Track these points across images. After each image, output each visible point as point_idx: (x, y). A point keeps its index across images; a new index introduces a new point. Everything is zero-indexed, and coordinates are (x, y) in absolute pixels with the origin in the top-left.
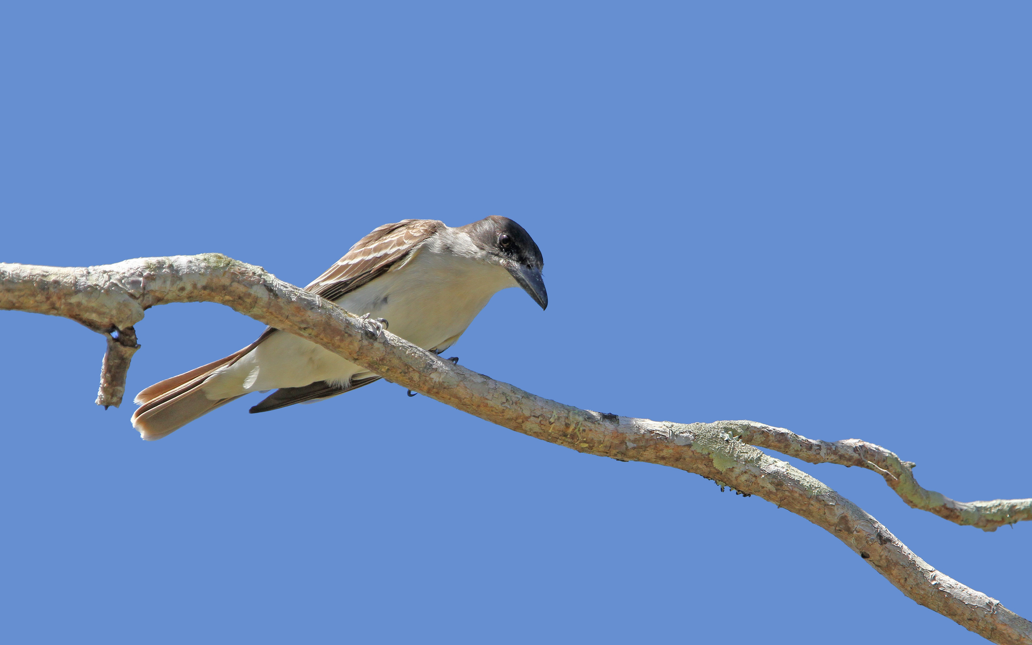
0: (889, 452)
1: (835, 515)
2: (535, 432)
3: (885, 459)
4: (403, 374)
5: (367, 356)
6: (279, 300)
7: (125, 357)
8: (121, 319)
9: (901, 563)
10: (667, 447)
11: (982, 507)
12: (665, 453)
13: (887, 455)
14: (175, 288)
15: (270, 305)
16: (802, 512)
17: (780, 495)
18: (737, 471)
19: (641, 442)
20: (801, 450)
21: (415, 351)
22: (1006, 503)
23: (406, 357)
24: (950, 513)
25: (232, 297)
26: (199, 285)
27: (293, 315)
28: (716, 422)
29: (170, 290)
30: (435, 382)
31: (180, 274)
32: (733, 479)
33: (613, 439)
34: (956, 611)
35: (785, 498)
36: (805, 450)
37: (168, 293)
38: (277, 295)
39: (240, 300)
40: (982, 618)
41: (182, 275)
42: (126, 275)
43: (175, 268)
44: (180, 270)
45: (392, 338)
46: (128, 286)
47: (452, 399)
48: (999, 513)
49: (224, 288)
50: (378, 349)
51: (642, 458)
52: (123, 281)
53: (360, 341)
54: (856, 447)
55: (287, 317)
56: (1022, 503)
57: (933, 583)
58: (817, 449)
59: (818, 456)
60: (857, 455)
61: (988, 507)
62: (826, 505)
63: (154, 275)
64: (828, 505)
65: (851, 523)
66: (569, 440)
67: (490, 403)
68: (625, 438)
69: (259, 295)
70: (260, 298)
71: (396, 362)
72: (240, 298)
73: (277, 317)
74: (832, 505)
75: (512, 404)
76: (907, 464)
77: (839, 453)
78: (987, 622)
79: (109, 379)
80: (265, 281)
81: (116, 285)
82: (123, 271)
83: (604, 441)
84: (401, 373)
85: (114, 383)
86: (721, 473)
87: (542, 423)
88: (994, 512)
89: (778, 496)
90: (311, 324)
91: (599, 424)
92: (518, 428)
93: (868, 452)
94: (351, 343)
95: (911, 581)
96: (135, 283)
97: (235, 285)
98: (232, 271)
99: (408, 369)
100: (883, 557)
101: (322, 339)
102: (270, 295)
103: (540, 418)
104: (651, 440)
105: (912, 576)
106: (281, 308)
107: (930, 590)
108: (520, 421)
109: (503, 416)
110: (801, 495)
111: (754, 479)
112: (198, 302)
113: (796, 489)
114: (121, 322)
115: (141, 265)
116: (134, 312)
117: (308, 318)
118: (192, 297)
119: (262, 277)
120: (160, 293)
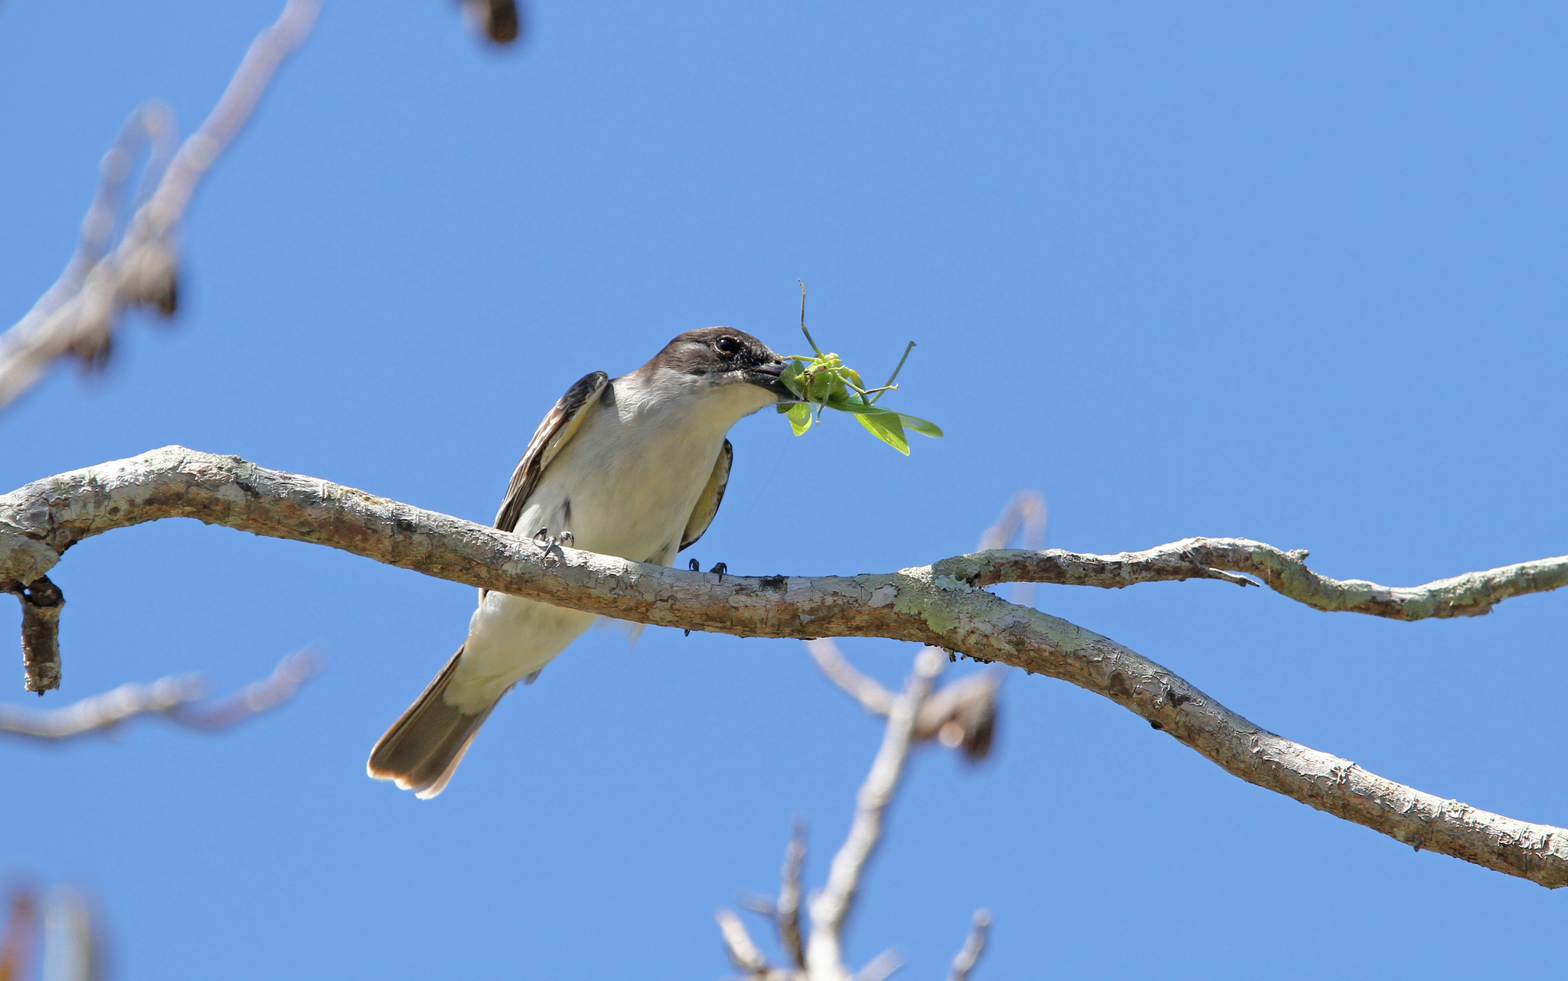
0: (1256, 543)
1: (1104, 674)
2: (669, 622)
3: (1249, 557)
4: (465, 572)
5: (407, 556)
6: (262, 500)
7: (45, 619)
8: (21, 572)
9: (1207, 730)
10: (859, 612)
11: (1441, 589)
12: (858, 621)
13: (1252, 549)
14: (102, 511)
15: (250, 509)
16: (1061, 675)
17: (1024, 657)
18: (962, 632)
19: (820, 612)
20: (1086, 576)
21: (477, 536)
22: (1478, 577)
23: (464, 547)
24: (1385, 607)
25: (194, 507)
26: (139, 501)
27: (286, 517)
28: (915, 568)
29: (95, 516)
30: (511, 575)
31: (107, 489)
32: (960, 643)
33: (780, 614)
34: (1291, 786)
35: (1033, 661)
36: (1093, 574)
37: (94, 520)
38: (258, 493)
39: (206, 510)
40: (1327, 792)
41: (111, 490)
42: (23, 507)
43: (99, 483)
44: (107, 484)
45: (441, 524)
46: (26, 523)
47: (541, 594)
48: (1468, 593)
49: (179, 496)
50: (421, 544)
51: (830, 633)
52: (18, 517)
53: (391, 536)
54: (1185, 553)
55: (279, 522)
56: (1503, 573)
57: (1255, 750)
58: (1114, 569)
59: (1118, 579)
60: (1187, 564)
61: (1451, 587)
62: (1090, 662)
63: (66, 499)
64: (1093, 662)
65: (1128, 682)
66: (720, 625)
67: (595, 592)
68: (797, 609)
69: (231, 498)
70: (234, 501)
71: (450, 557)
72: (205, 507)
73: (264, 524)
74: (1098, 661)
75: (626, 589)
76: (1292, 554)
77: (1155, 567)
78: (1334, 797)
79: (31, 655)
80: (237, 476)
81: (7, 524)
82: (19, 502)
83: (767, 619)
84: (461, 571)
85: (39, 658)
86: (943, 638)
87: (674, 607)
88: (1460, 594)
89: (1022, 659)
90: (316, 525)
91: (757, 595)
92: (644, 619)
93: (1212, 554)
94: (379, 541)
95: (1224, 751)
96: (34, 517)
97: (194, 489)
98: (186, 471)
99: (469, 563)
100: (1181, 724)
101: (338, 543)
102: (246, 495)
103: (670, 602)
104: (835, 606)
105: (1224, 744)
106: (268, 511)
107: (1252, 761)
108: (643, 609)
109: (617, 607)
110: (1051, 653)
111: (985, 640)
112: (151, 522)
113: (1044, 646)
114: (23, 575)
115: (48, 487)
116: (39, 559)
117: (309, 518)
118: (135, 518)
119: (234, 471)
120: (81, 522)
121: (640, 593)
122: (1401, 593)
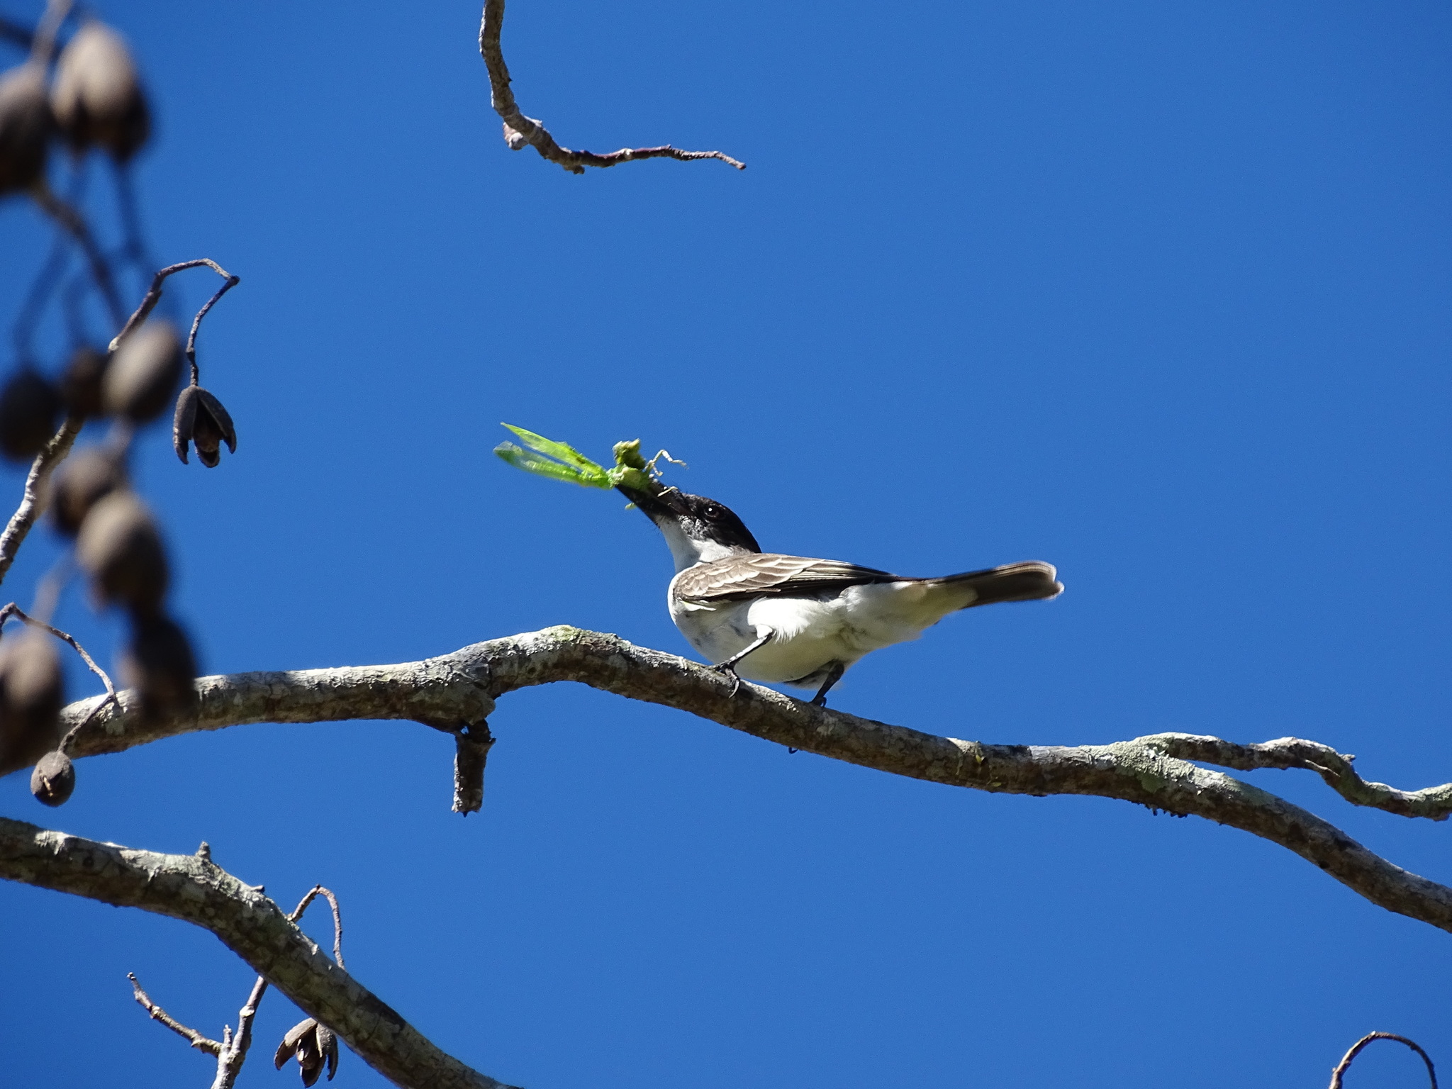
0: (1325, 746)
1: (1285, 824)
2: (940, 777)
3: (1322, 756)
5: (745, 718)
6: (640, 668)
7: (479, 755)
8: (470, 713)
9: (1366, 869)
10: (1088, 774)
11: (1431, 795)
12: (1087, 781)
13: (1324, 751)
14: (523, 670)
15: (630, 675)
16: (1247, 826)
17: (1221, 810)
18: (1169, 790)
19: (1058, 773)
20: (1233, 758)
23: (787, 712)
24: (1397, 806)
25: (587, 672)
26: (550, 664)
27: (657, 683)
28: (1138, 739)
29: (519, 674)
30: (823, 735)
31: (528, 654)
32: (1166, 800)
33: (1027, 774)
35: (1227, 814)
36: (1236, 757)
37: (517, 677)
38: (637, 662)
39: (596, 675)
41: (530, 655)
42: (469, 663)
43: (521, 648)
44: (527, 650)
45: (769, 694)
46: (474, 675)
47: (844, 752)
49: (577, 663)
50: (755, 709)
51: (1062, 790)
52: (467, 671)
53: (735, 701)
54: (1291, 747)
55: (651, 687)
57: (1405, 884)
58: (1249, 754)
59: (1251, 762)
60: (1293, 755)
61: (1439, 793)
62: (1273, 815)
63: (499, 659)
64: (1275, 815)
65: (1305, 830)
66: (980, 781)
67: (888, 751)
68: (1041, 770)
69: (618, 665)
70: (618, 669)
71: (776, 720)
72: (596, 672)
73: (639, 688)
74: (1281, 814)
75: (912, 749)
76: (1346, 757)
77: (1274, 755)
79: (465, 782)
80: (621, 649)
81: (460, 675)
82: (465, 659)
83: (1018, 776)
84: (784, 731)
85: (471, 785)
86: (1152, 795)
87: (946, 767)
88: (1446, 798)
90: (677, 692)
91: (1010, 758)
92: (921, 776)
93: (1303, 750)
94: (725, 705)
95: (1379, 886)
96: (479, 671)
97: (589, 657)
98: (583, 643)
99: (791, 725)
100: (1345, 864)
101: (693, 706)
102: (628, 664)
103: (945, 761)
104: (1070, 768)
105: (1379, 879)
106: (643, 677)
107: (1402, 893)
108: (922, 766)
109: (903, 764)
110: (1243, 807)
111: (1189, 797)
112: (550, 683)
113: (1238, 802)
114: (470, 716)
115: (484, 649)
116: (484, 704)
117: (675, 685)
118: (544, 677)
119: (618, 645)
120: (509, 678)
121: (922, 753)
122: (1408, 795)
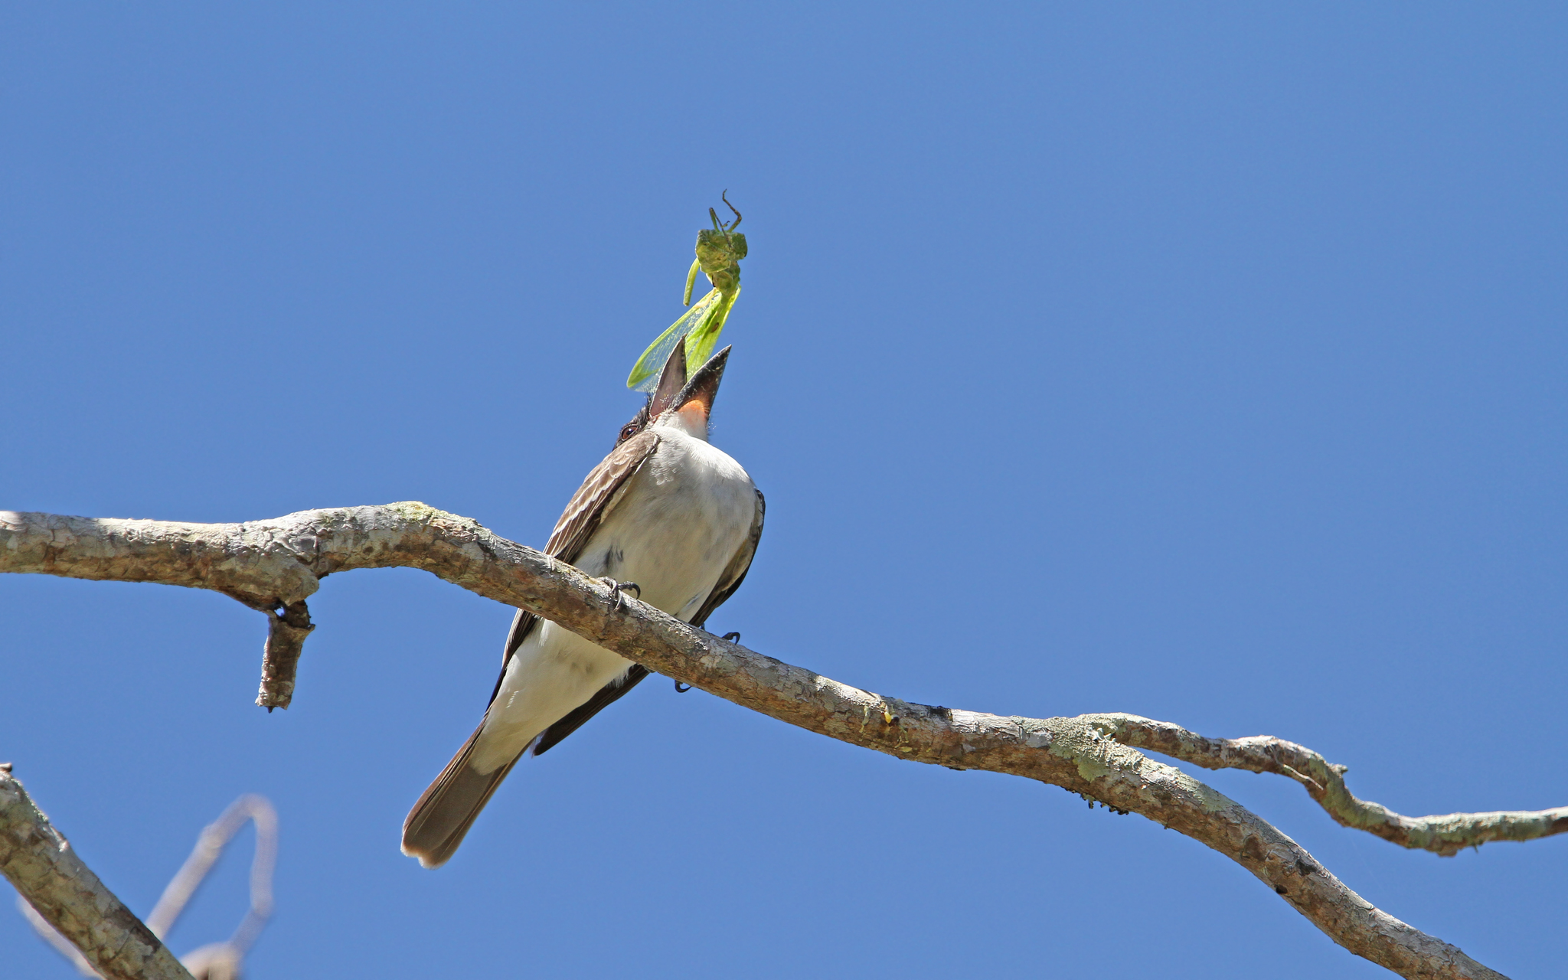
0: (1312, 752)
1: (1241, 837)
2: (841, 733)
3: (1307, 762)
4: (664, 659)
5: (616, 636)
6: (498, 563)
7: (294, 640)
8: (288, 591)
9: (1329, 900)
10: (1016, 750)
11: (1436, 824)
12: (1014, 757)
13: (1309, 757)
14: (359, 549)
15: (486, 569)
16: (1196, 833)
17: (1167, 811)
18: (1110, 780)
19: (981, 745)
20: (1194, 752)
21: (680, 628)
22: (1468, 818)
23: (669, 635)
24: (1393, 833)
25: (435, 560)
26: (391, 545)
27: (517, 582)
28: (1081, 716)
29: (352, 552)
30: (707, 668)
31: (366, 530)
32: (1105, 791)
33: (945, 741)
34: (1402, 962)
35: (1174, 816)
36: (1200, 751)
37: (350, 556)
38: (495, 556)
39: (445, 564)
40: (1438, 971)
41: (369, 531)
42: (293, 532)
43: (359, 522)
44: (366, 524)
45: (648, 612)
46: (297, 547)
47: (730, 690)
48: (1459, 831)
49: (425, 547)
50: (631, 626)
51: (984, 766)
52: (290, 541)
53: (606, 615)
54: (1268, 747)
55: (509, 586)
56: (1489, 818)
57: (1372, 925)
58: (1216, 750)
59: (1217, 760)
60: (1269, 757)
61: (1445, 824)
62: (1228, 824)
63: (331, 532)
64: (1231, 824)
65: (1262, 847)
66: (887, 743)
67: (781, 695)
68: (961, 738)
69: (472, 556)
70: (473, 560)
71: (654, 642)
72: (446, 560)
73: (495, 585)
74: (1237, 824)
75: (810, 696)
76: (1336, 768)
77: (1246, 755)
78: (1444, 976)
79: (274, 671)
80: (479, 538)
81: (280, 546)
82: (290, 528)
83: (932, 744)
84: (661, 657)
85: (280, 676)
86: (1089, 784)
87: (850, 720)
88: (1452, 832)
89: (1165, 813)
90: (541, 593)
91: (926, 720)
92: (818, 728)
93: (1283, 753)
94: (595, 618)
95: (1342, 923)
96: (305, 543)
97: (439, 543)
98: (434, 525)
99: (671, 651)
100: (1305, 892)
101: (556, 614)
102: (485, 556)
103: (848, 715)
104: (995, 741)
105: (1344, 916)
106: (500, 573)
107: (1369, 934)
108: (821, 718)
109: (798, 712)
110: (1195, 811)
111: (1132, 790)
112: (390, 567)
113: (1188, 804)
114: (288, 595)
115: (314, 519)
116: (305, 582)
117: (537, 587)
118: (383, 560)
119: (475, 532)
120: (340, 556)
121: (822, 702)
122: (1408, 821)
